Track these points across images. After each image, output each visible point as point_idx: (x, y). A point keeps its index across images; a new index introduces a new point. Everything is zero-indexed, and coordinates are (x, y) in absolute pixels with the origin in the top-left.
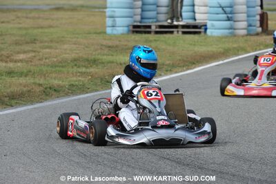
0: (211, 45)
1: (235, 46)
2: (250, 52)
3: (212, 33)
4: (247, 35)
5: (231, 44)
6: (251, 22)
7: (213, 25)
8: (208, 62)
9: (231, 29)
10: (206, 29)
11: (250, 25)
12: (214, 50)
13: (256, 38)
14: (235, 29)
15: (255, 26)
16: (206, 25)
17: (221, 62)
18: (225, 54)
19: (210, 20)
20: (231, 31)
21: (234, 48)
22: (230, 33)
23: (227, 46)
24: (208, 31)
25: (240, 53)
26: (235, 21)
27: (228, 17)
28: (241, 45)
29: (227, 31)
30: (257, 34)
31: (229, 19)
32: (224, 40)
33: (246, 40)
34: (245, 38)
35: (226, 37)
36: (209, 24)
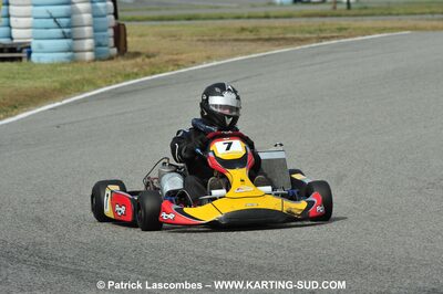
0: (40, 78)
1: (78, 77)
2: (101, 87)
3: (39, 58)
4: (95, 60)
5: (71, 75)
6: (101, 40)
7: (40, 47)
8: (37, 104)
9: (70, 51)
10: (30, 53)
11: (98, 45)
12: (46, 85)
13: (109, 64)
14: (75, 52)
15: (106, 46)
16: (29, 47)
17: (58, 104)
18: (63, 90)
19: (36, 39)
20: (69, 54)
21: (76, 81)
22: (68, 58)
23: (65, 78)
24: (33, 55)
25: (86, 88)
26: (74, 39)
27: (64, 33)
28: (87, 76)
29: (64, 55)
30: (111, 58)
31: (65, 37)
32: (59, 69)
33: (94, 69)
34: (92, 64)
35: (63, 64)
36: (34, 44)
